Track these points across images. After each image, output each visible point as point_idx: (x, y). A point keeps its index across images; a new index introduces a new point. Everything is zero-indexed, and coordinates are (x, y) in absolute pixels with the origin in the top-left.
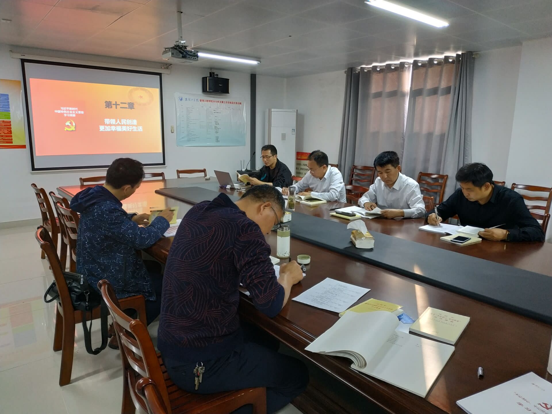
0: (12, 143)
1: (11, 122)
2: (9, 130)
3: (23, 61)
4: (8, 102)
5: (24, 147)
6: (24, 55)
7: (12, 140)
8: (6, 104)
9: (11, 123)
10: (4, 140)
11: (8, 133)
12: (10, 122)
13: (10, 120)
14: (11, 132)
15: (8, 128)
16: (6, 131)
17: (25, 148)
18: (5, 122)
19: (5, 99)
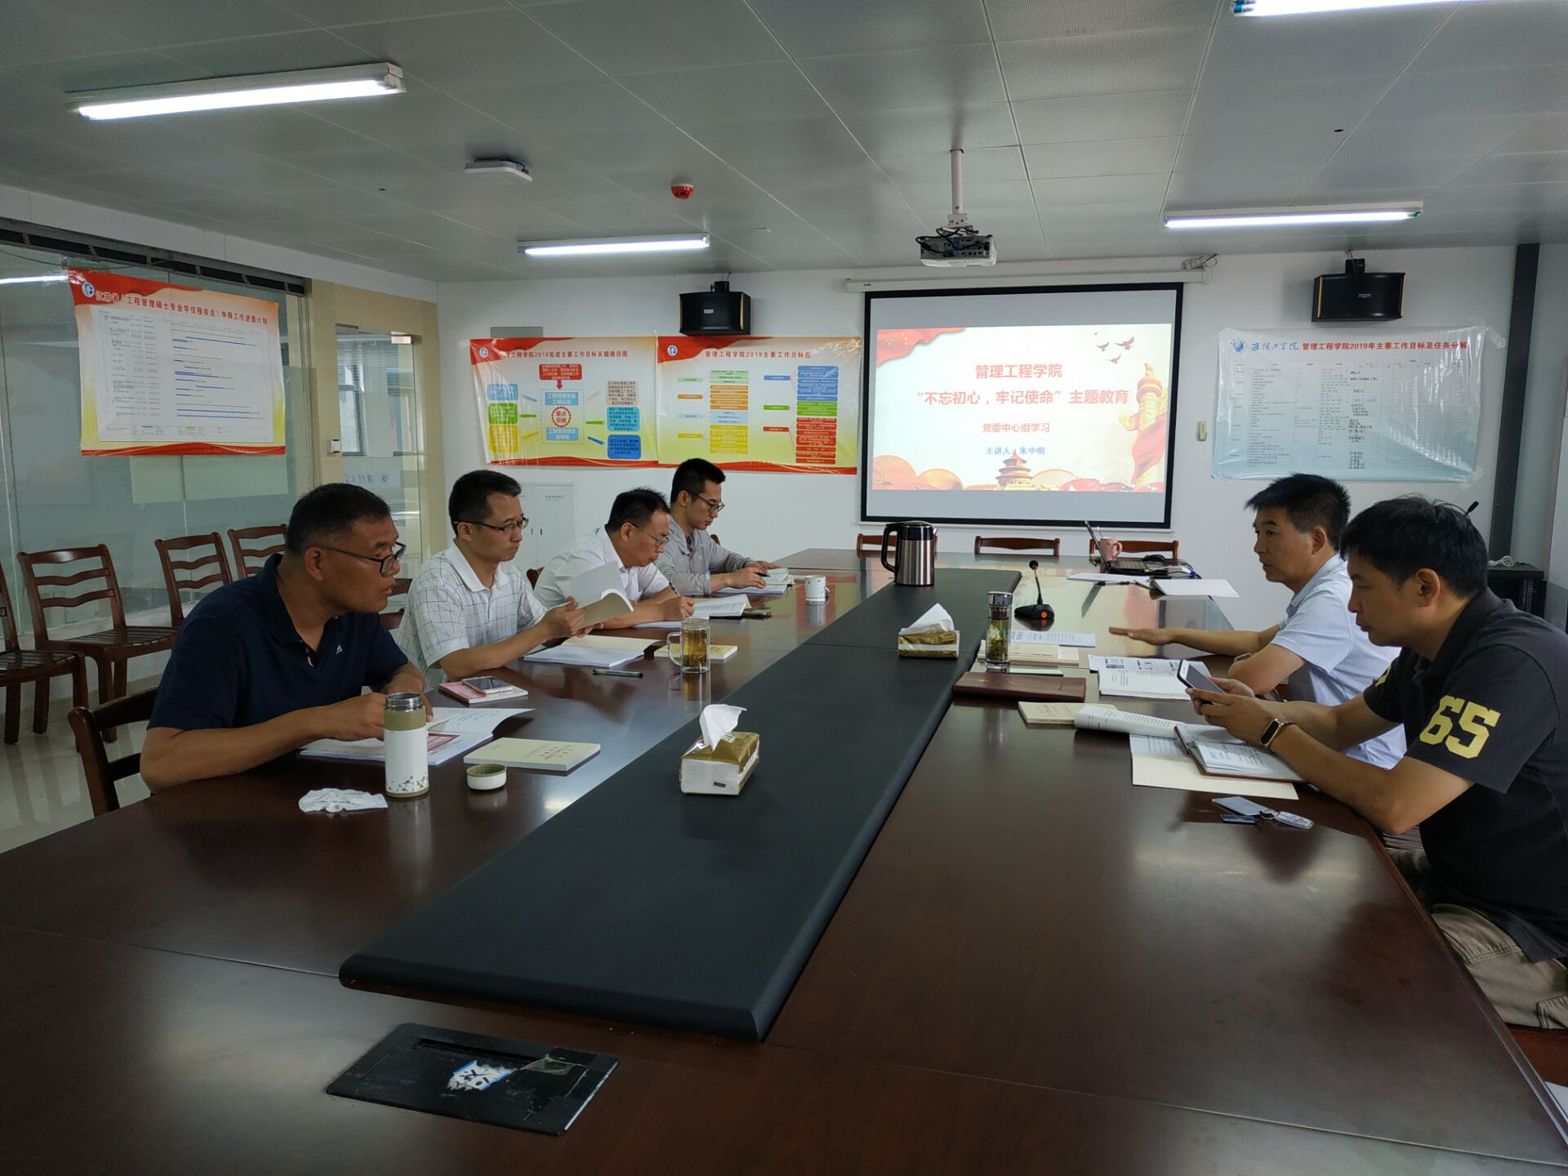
0: (833, 462)
1: (837, 421)
2: (832, 437)
3: (869, 296)
4: (836, 381)
5: (852, 471)
6: (869, 285)
7: (834, 456)
8: (834, 386)
9: (837, 424)
10: (821, 456)
11: (829, 444)
12: (835, 421)
13: (835, 417)
14: (834, 440)
15: (830, 434)
16: (826, 440)
17: (855, 474)
18: (828, 422)
19: (833, 376)
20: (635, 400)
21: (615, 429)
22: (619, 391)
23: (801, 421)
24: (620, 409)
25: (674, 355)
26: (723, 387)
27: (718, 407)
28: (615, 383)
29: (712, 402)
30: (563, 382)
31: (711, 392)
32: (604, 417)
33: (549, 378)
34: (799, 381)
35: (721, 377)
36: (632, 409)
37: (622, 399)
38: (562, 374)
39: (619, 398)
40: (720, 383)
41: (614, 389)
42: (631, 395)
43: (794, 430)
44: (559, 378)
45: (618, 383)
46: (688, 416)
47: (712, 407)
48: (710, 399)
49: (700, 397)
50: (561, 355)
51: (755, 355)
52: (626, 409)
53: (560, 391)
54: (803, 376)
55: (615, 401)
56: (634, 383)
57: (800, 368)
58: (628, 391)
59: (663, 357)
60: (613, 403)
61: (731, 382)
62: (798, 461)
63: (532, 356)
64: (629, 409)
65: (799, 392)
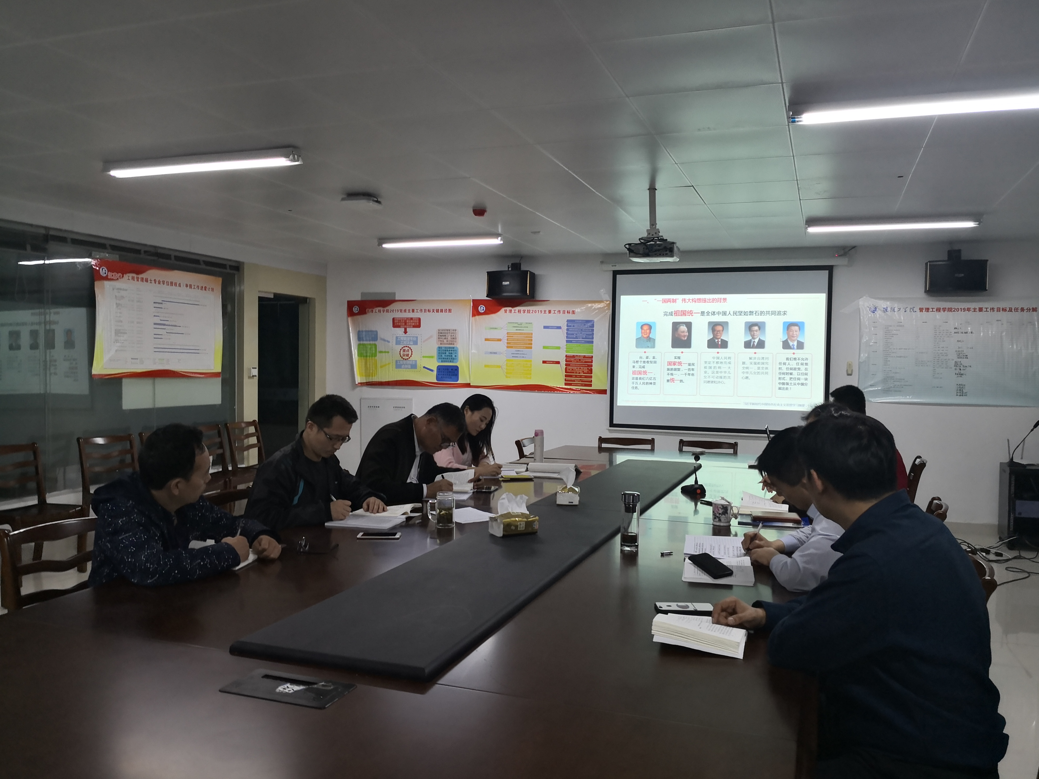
0: (591, 385)
1: (593, 357)
2: (589, 369)
3: (616, 273)
4: (593, 330)
5: (603, 392)
6: (616, 266)
7: (591, 381)
8: (591, 333)
9: (593, 359)
10: (583, 382)
11: (588, 373)
13: (592, 355)
14: (591, 371)
15: (589, 366)
16: (586, 371)
17: (605, 394)
18: (587, 357)
19: (590, 327)
20: (456, 342)
21: (442, 361)
22: (445, 336)
23: (568, 357)
24: (445, 347)
25: (483, 311)
26: (515, 334)
27: (511, 347)
28: (443, 330)
29: (508, 343)
30: (408, 329)
31: (507, 336)
32: (435, 353)
33: (399, 327)
34: (567, 330)
35: (514, 327)
36: (454, 348)
37: (447, 341)
38: (407, 324)
39: (445, 341)
40: (513, 330)
41: (442, 334)
42: (453, 338)
43: (563, 363)
44: (405, 327)
45: (445, 330)
46: (491, 353)
47: (507, 347)
48: (506, 341)
49: (500, 340)
50: (407, 311)
51: (537, 312)
52: (450, 348)
53: (406, 335)
54: (570, 326)
55: (442, 342)
56: (456, 330)
57: (568, 321)
58: (451, 336)
59: (476, 313)
60: (441, 344)
61: (521, 330)
62: (566, 384)
63: (388, 312)
64: (451, 348)
65: (567, 337)
